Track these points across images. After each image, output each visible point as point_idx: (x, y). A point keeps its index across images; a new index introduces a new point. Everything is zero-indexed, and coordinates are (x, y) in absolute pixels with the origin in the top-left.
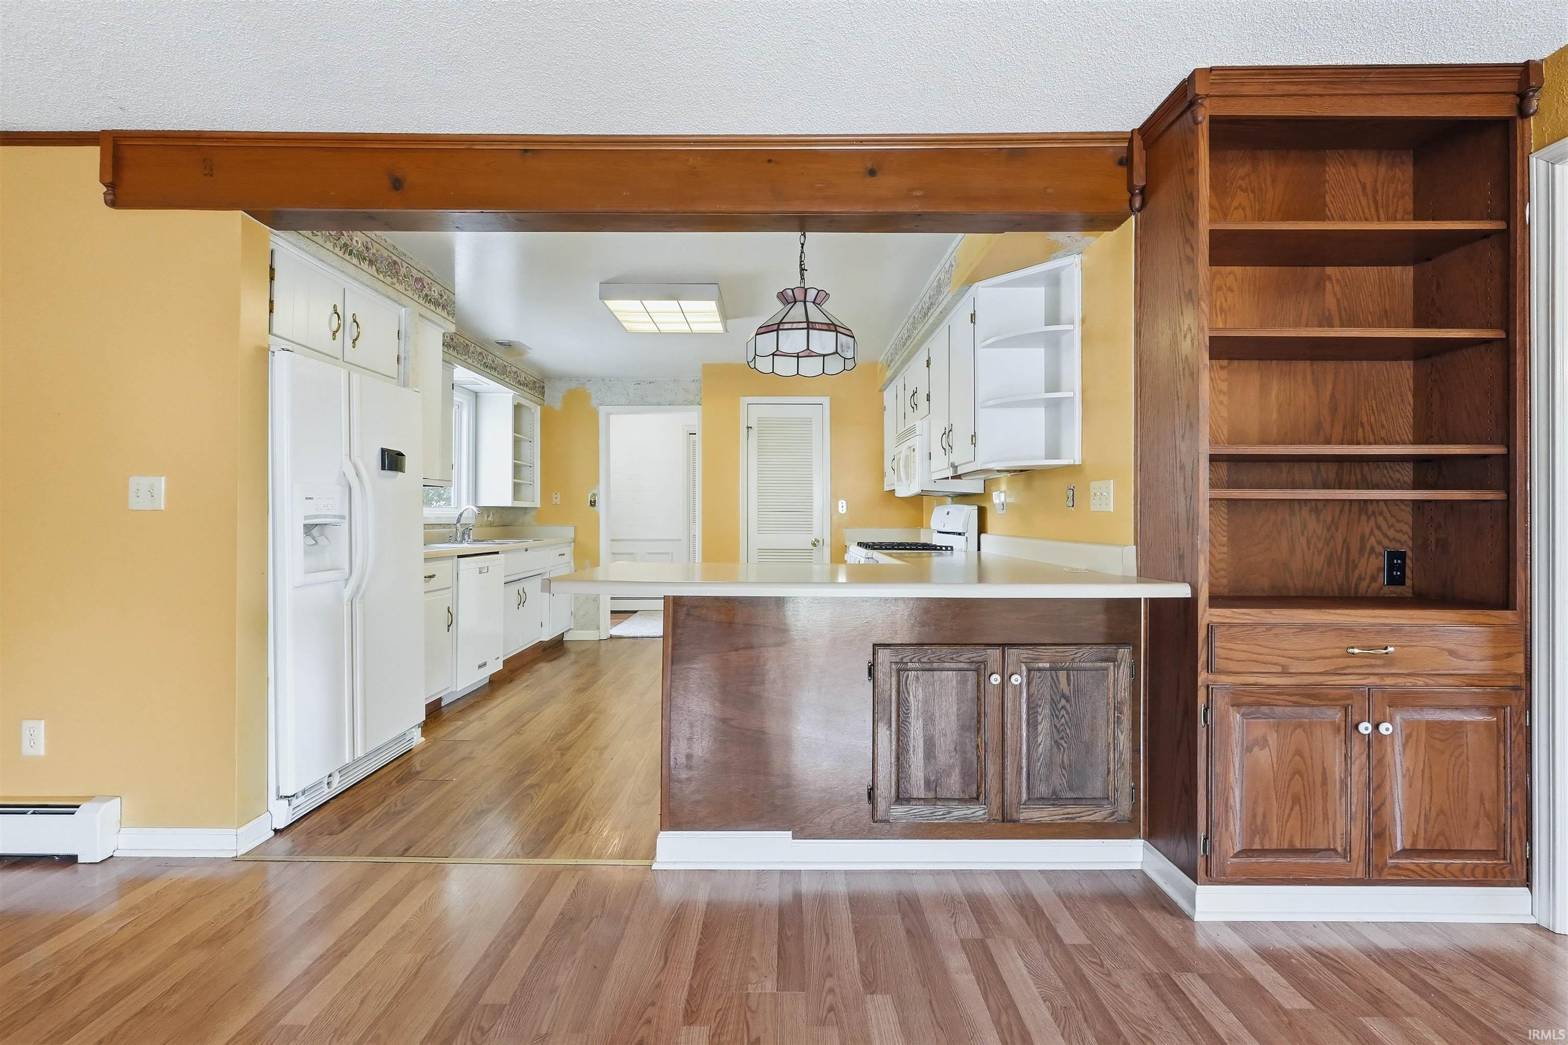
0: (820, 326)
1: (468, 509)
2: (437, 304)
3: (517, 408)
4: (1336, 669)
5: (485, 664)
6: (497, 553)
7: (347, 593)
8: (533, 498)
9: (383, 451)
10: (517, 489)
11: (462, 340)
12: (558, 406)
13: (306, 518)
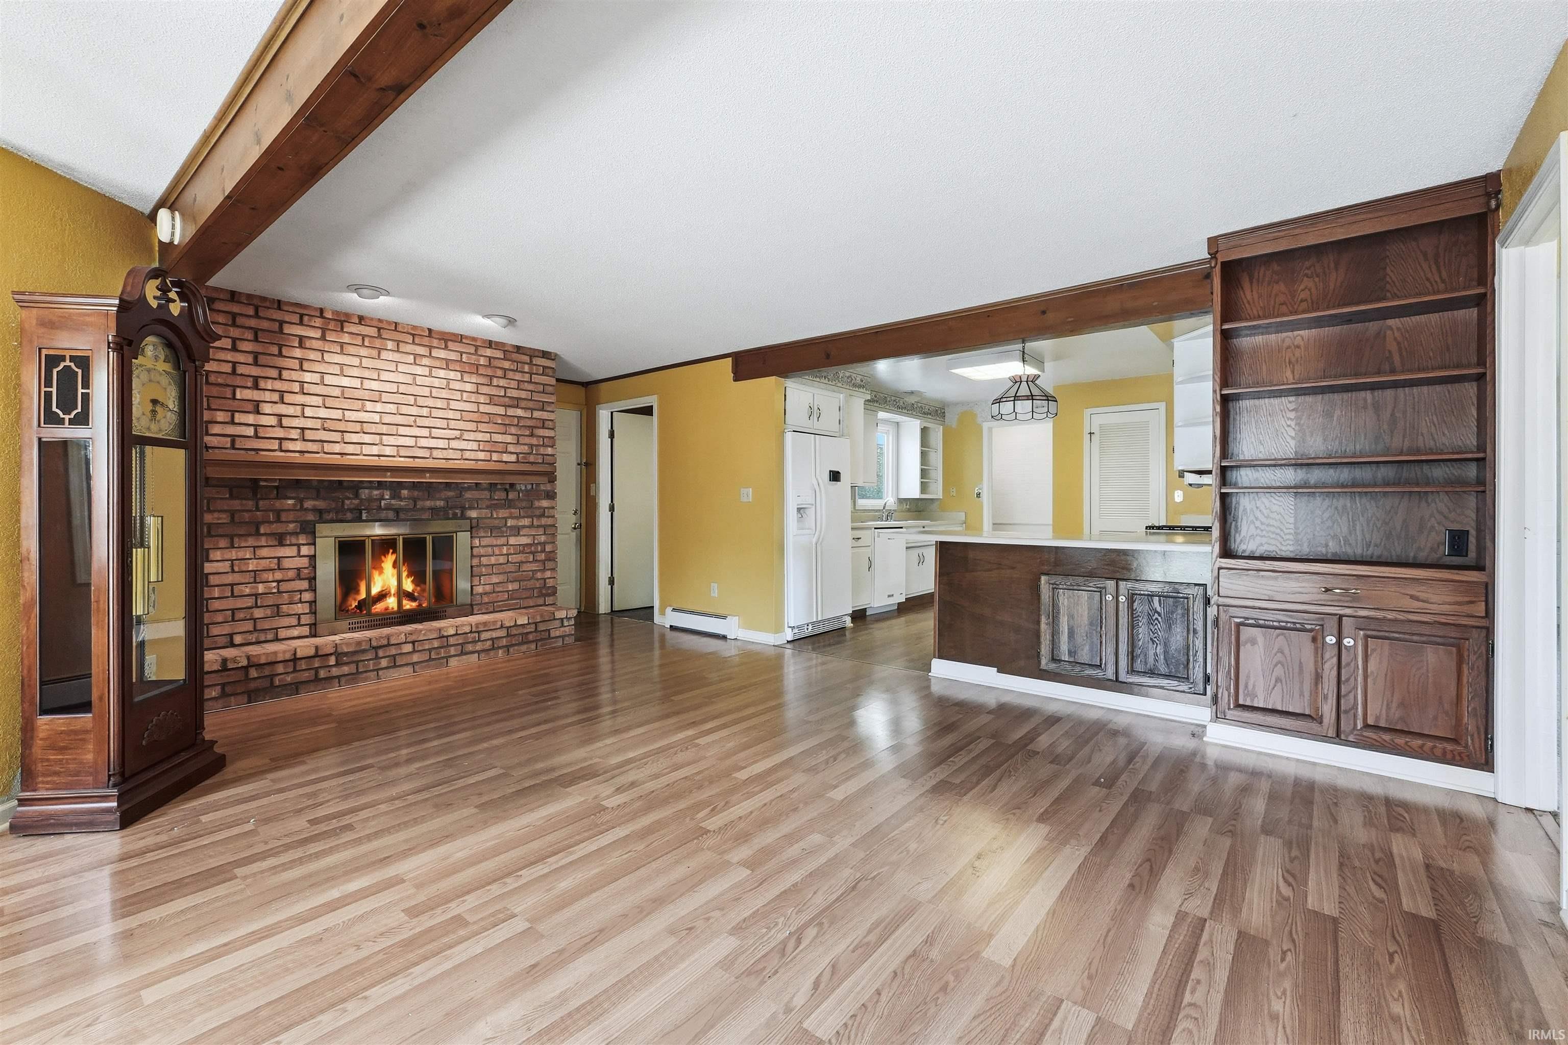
0: (1023, 398)
1: (890, 500)
2: (860, 386)
3: (924, 431)
4: (1312, 600)
5: (889, 596)
6: (902, 528)
7: (814, 540)
8: (937, 491)
9: (830, 471)
10: (924, 487)
11: (882, 395)
12: (954, 425)
13: (798, 505)
